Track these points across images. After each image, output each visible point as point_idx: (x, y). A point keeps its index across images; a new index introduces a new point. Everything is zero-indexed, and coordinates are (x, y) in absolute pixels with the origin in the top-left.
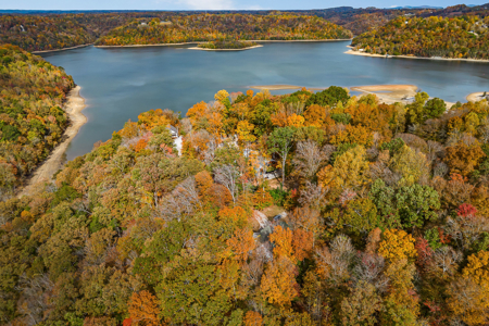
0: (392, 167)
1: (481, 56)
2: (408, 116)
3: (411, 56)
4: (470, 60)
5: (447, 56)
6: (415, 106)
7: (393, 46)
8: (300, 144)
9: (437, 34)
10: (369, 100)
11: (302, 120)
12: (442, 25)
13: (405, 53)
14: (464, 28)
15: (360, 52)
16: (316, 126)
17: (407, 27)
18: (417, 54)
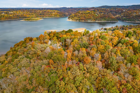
0: (82, 41)
1: (99, 20)
2: (84, 34)
3: (83, 21)
4: (96, 21)
5: (91, 20)
6: (84, 32)
7: (79, 18)
8: (67, 40)
9: (88, 15)
10: (77, 31)
11: (66, 36)
12: (89, 13)
13: (82, 20)
14: (94, 14)
15: (71, 20)
16: (68, 36)
17: (81, 14)
18: (85, 20)
